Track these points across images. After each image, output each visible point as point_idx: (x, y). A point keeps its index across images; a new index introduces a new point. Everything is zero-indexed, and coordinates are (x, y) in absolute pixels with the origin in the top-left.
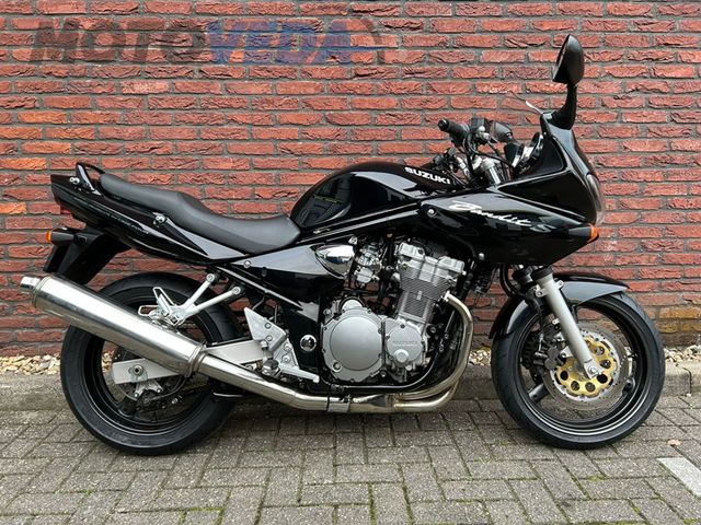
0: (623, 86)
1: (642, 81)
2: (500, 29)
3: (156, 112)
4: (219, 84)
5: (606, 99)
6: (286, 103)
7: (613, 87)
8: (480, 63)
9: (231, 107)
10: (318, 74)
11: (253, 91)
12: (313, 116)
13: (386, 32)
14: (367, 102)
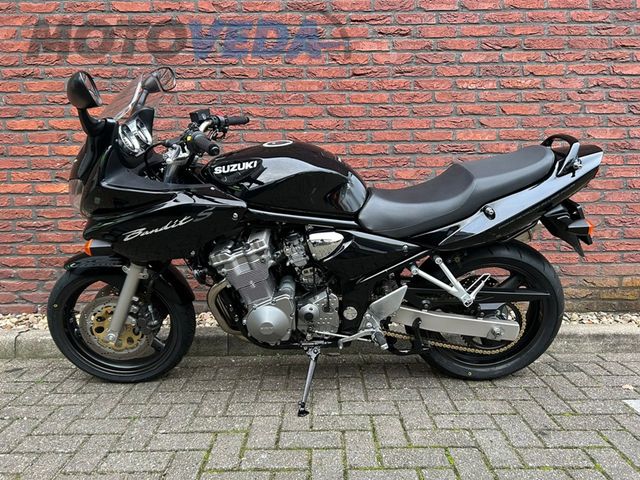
0: (586, 82)
1: (602, 78)
2: (477, 34)
3: (184, 107)
4: (237, 83)
5: (571, 94)
6: (293, 99)
7: (577, 83)
8: (460, 63)
9: (247, 102)
10: (321, 74)
11: (266, 88)
12: (316, 109)
13: (380, 38)
14: (363, 97)
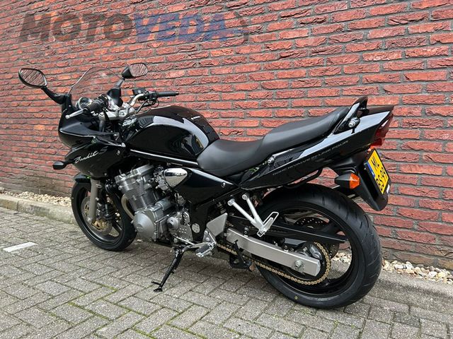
6: (240, 78)
8: (367, 40)
9: (212, 82)
10: (258, 59)
11: (224, 72)
12: (254, 84)
13: (301, 27)
14: (287, 74)
